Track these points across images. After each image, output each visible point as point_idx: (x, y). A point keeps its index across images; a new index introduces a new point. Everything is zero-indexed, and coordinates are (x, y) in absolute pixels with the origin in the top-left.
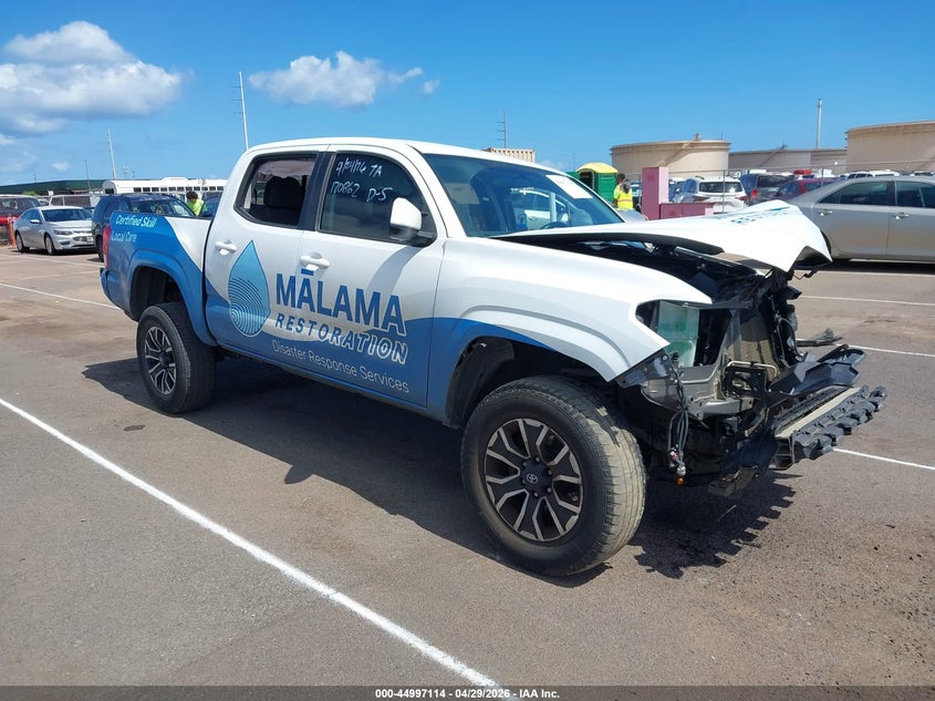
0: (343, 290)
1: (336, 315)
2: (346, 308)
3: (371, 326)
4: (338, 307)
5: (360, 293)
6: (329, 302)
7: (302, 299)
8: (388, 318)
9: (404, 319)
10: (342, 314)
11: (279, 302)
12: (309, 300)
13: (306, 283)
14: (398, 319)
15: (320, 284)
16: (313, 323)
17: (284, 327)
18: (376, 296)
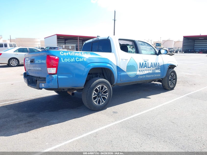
0: (152, 63)
1: (151, 68)
2: (152, 66)
3: (156, 68)
4: (151, 66)
5: (154, 63)
6: (149, 66)
7: (145, 66)
8: (158, 66)
9: (160, 65)
10: (152, 67)
11: (140, 68)
12: (146, 66)
13: (146, 63)
14: (159, 66)
15: (148, 63)
16: (146, 70)
17: (141, 72)
18: (156, 63)
